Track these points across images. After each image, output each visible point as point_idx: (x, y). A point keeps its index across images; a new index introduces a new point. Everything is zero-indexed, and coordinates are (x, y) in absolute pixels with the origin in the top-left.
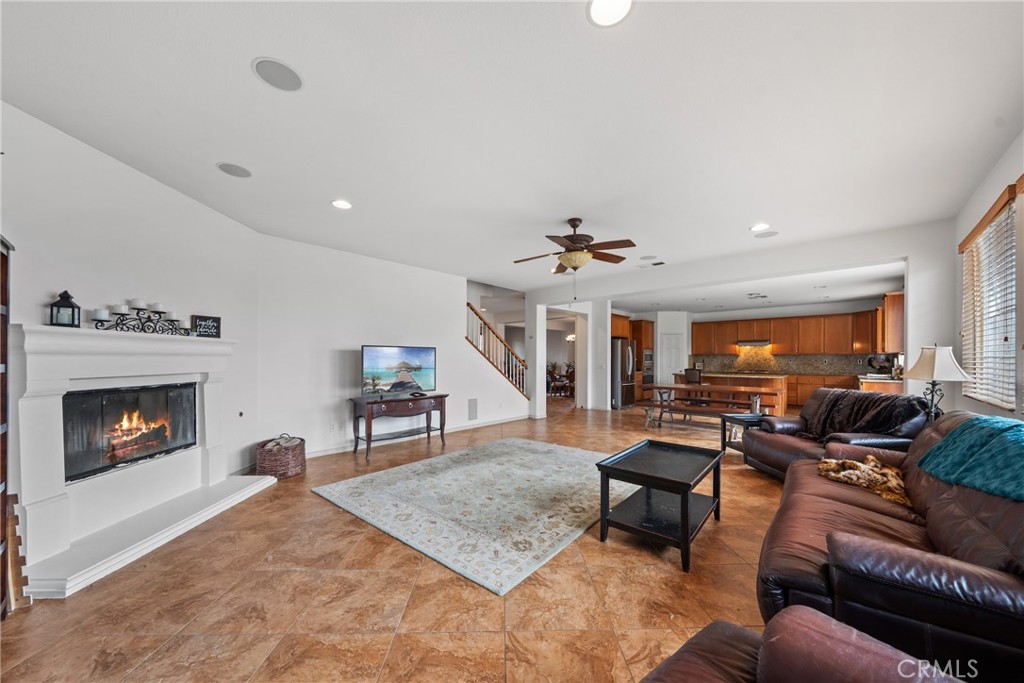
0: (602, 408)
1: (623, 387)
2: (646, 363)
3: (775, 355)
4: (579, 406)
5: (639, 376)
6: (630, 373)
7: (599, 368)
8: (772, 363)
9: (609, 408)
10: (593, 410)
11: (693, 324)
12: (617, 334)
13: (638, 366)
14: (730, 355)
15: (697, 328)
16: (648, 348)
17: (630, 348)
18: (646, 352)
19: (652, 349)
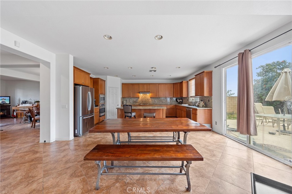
0: (65, 139)
1: (83, 120)
2: (101, 102)
3: (151, 98)
4: (41, 141)
5: (96, 109)
6: (89, 109)
7: (62, 107)
8: (150, 101)
9: (72, 137)
10: (57, 142)
11: (123, 84)
12: (77, 82)
13: (96, 103)
14: (136, 98)
15: (125, 86)
16: (102, 94)
17: (89, 93)
18: (101, 96)
19: (105, 94)
